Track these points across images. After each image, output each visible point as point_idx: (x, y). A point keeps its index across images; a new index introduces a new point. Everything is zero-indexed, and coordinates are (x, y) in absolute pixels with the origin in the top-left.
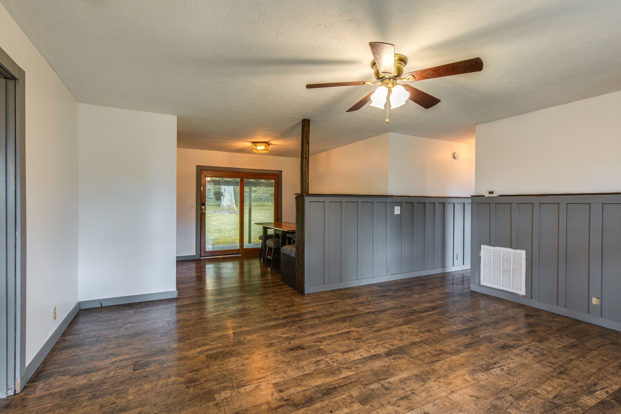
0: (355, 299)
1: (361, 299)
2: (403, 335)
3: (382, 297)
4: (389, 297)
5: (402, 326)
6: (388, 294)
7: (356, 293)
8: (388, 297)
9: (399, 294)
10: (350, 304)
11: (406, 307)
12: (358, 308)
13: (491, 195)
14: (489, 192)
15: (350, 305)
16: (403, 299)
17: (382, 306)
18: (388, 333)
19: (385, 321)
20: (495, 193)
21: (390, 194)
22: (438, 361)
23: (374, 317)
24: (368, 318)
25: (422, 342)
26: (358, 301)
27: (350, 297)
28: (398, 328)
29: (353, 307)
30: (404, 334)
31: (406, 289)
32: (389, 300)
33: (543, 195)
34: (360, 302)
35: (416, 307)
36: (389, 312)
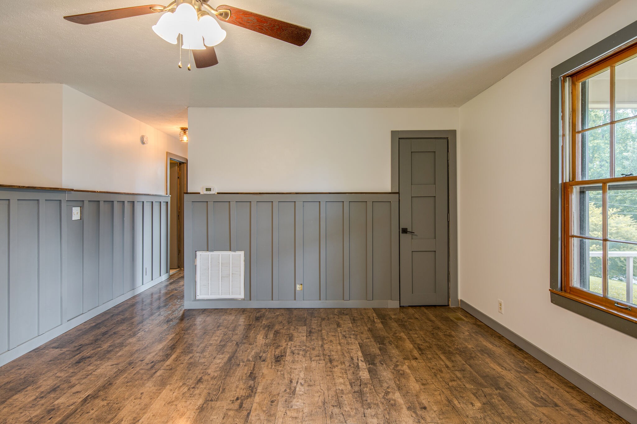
0: (29, 388)
1: (45, 383)
2: (176, 405)
3: (82, 364)
4: (95, 358)
5: (160, 393)
6: (85, 353)
7: (22, 377)
8: (92, 360)
9: (105, 346)
10: (29, 403)
11: (136, 363)
12: (56, 402)
13: (208, 192)
14: (206, 188)
15: (33, 405)
16: (117, 352)
17: (98, 377)
18: (153, 415)
19: (130, 399)
20: (213, 191)
21: (64, 186)
22: (249, 414)
23: (105, 403)
24: (95, 410)
25: (208, 401)
26: (42, 389)
27: (16, 390)
28: (159, 398)
29: (43, 405)
30: (175, 403)
31: (107, 336)
32: (99, 362)
33: (260, 193)
34: (49, 391)
35: (149, 357)
36: (118, 382)
